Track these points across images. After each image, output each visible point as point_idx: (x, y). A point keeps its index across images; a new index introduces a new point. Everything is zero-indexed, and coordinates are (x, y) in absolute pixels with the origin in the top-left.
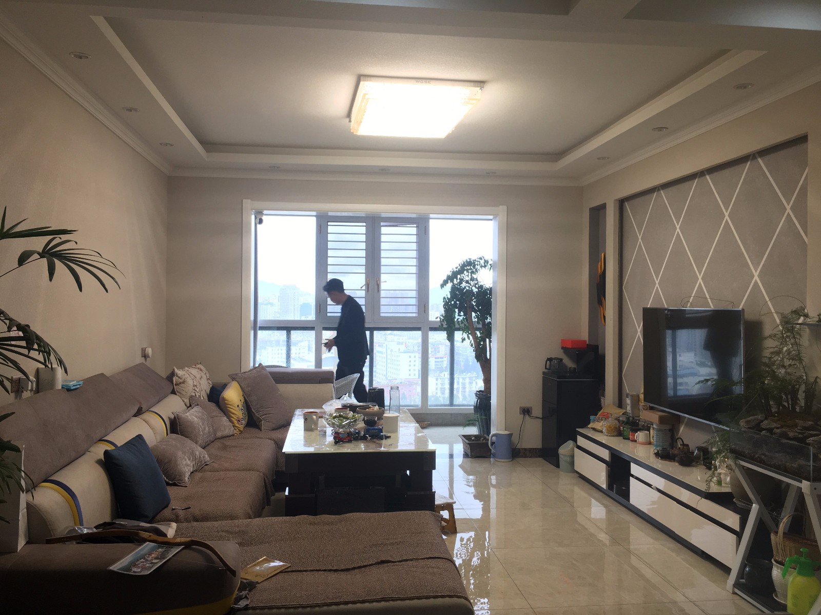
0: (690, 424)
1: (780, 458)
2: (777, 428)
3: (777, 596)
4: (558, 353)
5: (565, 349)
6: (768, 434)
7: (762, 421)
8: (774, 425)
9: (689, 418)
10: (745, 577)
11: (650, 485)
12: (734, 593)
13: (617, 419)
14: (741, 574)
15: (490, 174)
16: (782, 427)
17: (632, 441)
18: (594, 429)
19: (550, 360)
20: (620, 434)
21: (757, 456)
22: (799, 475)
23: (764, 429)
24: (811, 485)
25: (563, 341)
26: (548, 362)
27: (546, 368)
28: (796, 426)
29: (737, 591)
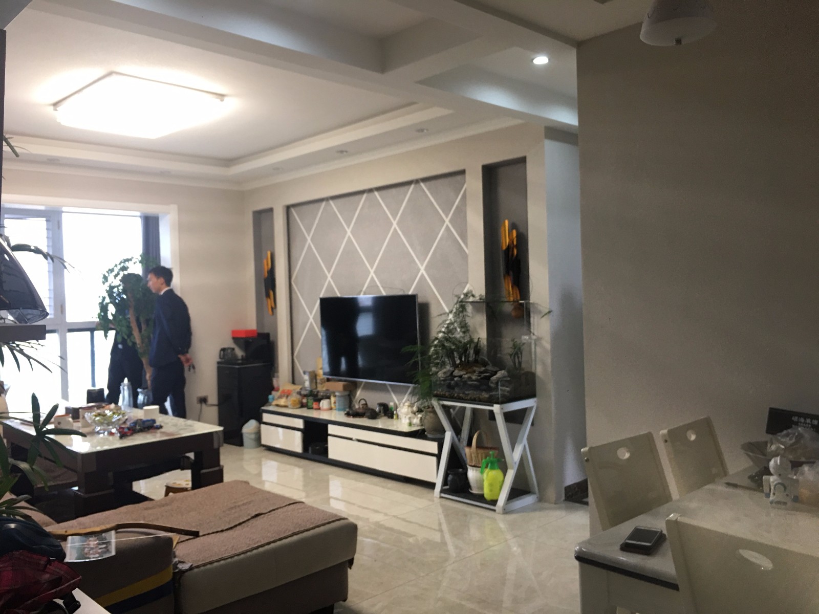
0: (368, 387)
1: (472, 393)
2: (465, 374)
3: (471, 489)
4: (229, 343)
5: (236, 339)
6: (459, 379)
7: (454, 371)
8: (462, 373)
9: (366, 383)
10: (449, 483)
11: (351, 439)
12: (441, 497)
13: (299, 393)
14: (445, 483)
15: (163, 174)
16: (467, 373)
17: (316, 409)
18: (277, 405)
19: (223, 350)
20: (302, 406)
21: (456, 395)
22: (491, 402)
23: (456, 377)
24: (500, 407)
25: (233, 332)
26: (222, 352)
27: (220, 358)
28: (474, 372)
29: (443, 495)
